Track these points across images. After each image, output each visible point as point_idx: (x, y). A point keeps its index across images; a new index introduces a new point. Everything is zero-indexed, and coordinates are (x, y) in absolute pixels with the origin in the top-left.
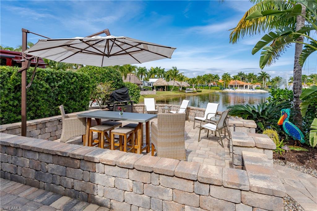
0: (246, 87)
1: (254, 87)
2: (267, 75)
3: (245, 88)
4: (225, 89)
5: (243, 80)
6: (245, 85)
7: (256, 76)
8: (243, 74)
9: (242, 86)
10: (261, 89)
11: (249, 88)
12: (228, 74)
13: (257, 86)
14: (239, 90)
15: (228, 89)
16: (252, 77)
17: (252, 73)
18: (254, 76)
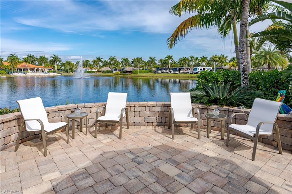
0: (38, 70)
1: (46, 70)
2: (58, 59)
3: (36, 71)
4: (14, 72)
5: (33, 63)
6: (36, 69)
7: (47, 59)
8: (33, 57)
9: (32, 70)
10: (54, 72)
11: (41, 72)
12: (15, 55)
13: (49, 70)
14: (30, 74)
15: (18, 73)
16: (43, 60)
17: (43, 56)
18: (45, 59)
